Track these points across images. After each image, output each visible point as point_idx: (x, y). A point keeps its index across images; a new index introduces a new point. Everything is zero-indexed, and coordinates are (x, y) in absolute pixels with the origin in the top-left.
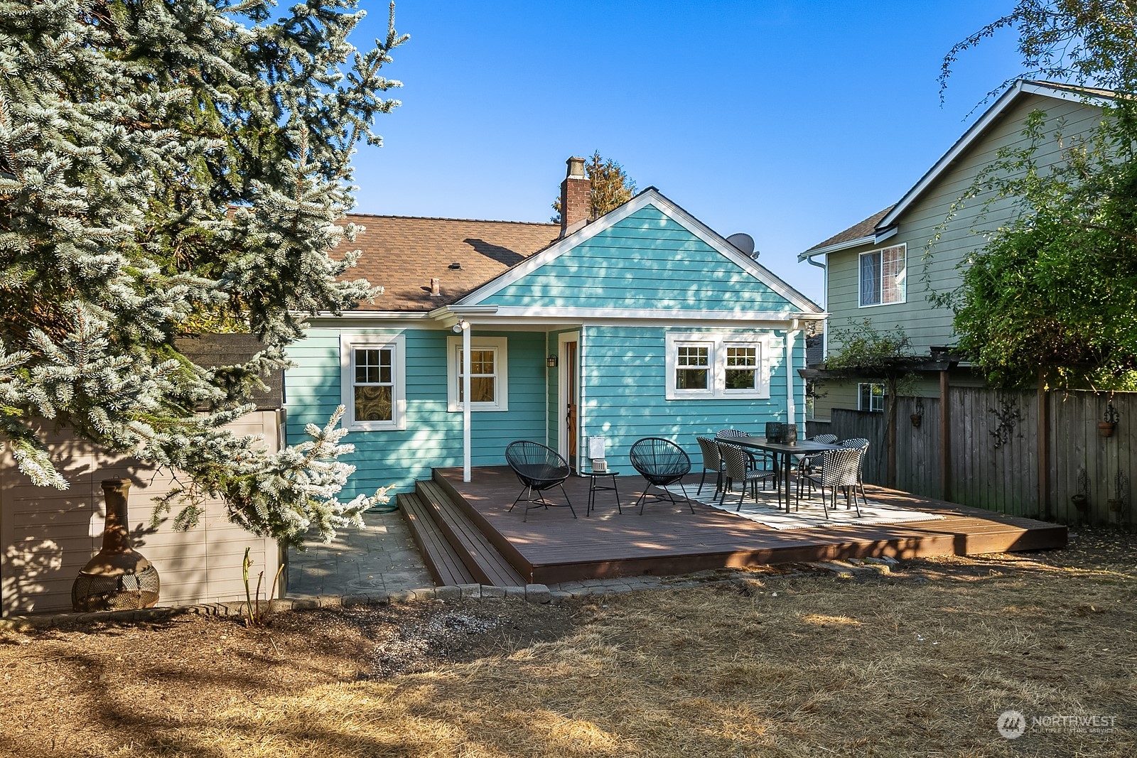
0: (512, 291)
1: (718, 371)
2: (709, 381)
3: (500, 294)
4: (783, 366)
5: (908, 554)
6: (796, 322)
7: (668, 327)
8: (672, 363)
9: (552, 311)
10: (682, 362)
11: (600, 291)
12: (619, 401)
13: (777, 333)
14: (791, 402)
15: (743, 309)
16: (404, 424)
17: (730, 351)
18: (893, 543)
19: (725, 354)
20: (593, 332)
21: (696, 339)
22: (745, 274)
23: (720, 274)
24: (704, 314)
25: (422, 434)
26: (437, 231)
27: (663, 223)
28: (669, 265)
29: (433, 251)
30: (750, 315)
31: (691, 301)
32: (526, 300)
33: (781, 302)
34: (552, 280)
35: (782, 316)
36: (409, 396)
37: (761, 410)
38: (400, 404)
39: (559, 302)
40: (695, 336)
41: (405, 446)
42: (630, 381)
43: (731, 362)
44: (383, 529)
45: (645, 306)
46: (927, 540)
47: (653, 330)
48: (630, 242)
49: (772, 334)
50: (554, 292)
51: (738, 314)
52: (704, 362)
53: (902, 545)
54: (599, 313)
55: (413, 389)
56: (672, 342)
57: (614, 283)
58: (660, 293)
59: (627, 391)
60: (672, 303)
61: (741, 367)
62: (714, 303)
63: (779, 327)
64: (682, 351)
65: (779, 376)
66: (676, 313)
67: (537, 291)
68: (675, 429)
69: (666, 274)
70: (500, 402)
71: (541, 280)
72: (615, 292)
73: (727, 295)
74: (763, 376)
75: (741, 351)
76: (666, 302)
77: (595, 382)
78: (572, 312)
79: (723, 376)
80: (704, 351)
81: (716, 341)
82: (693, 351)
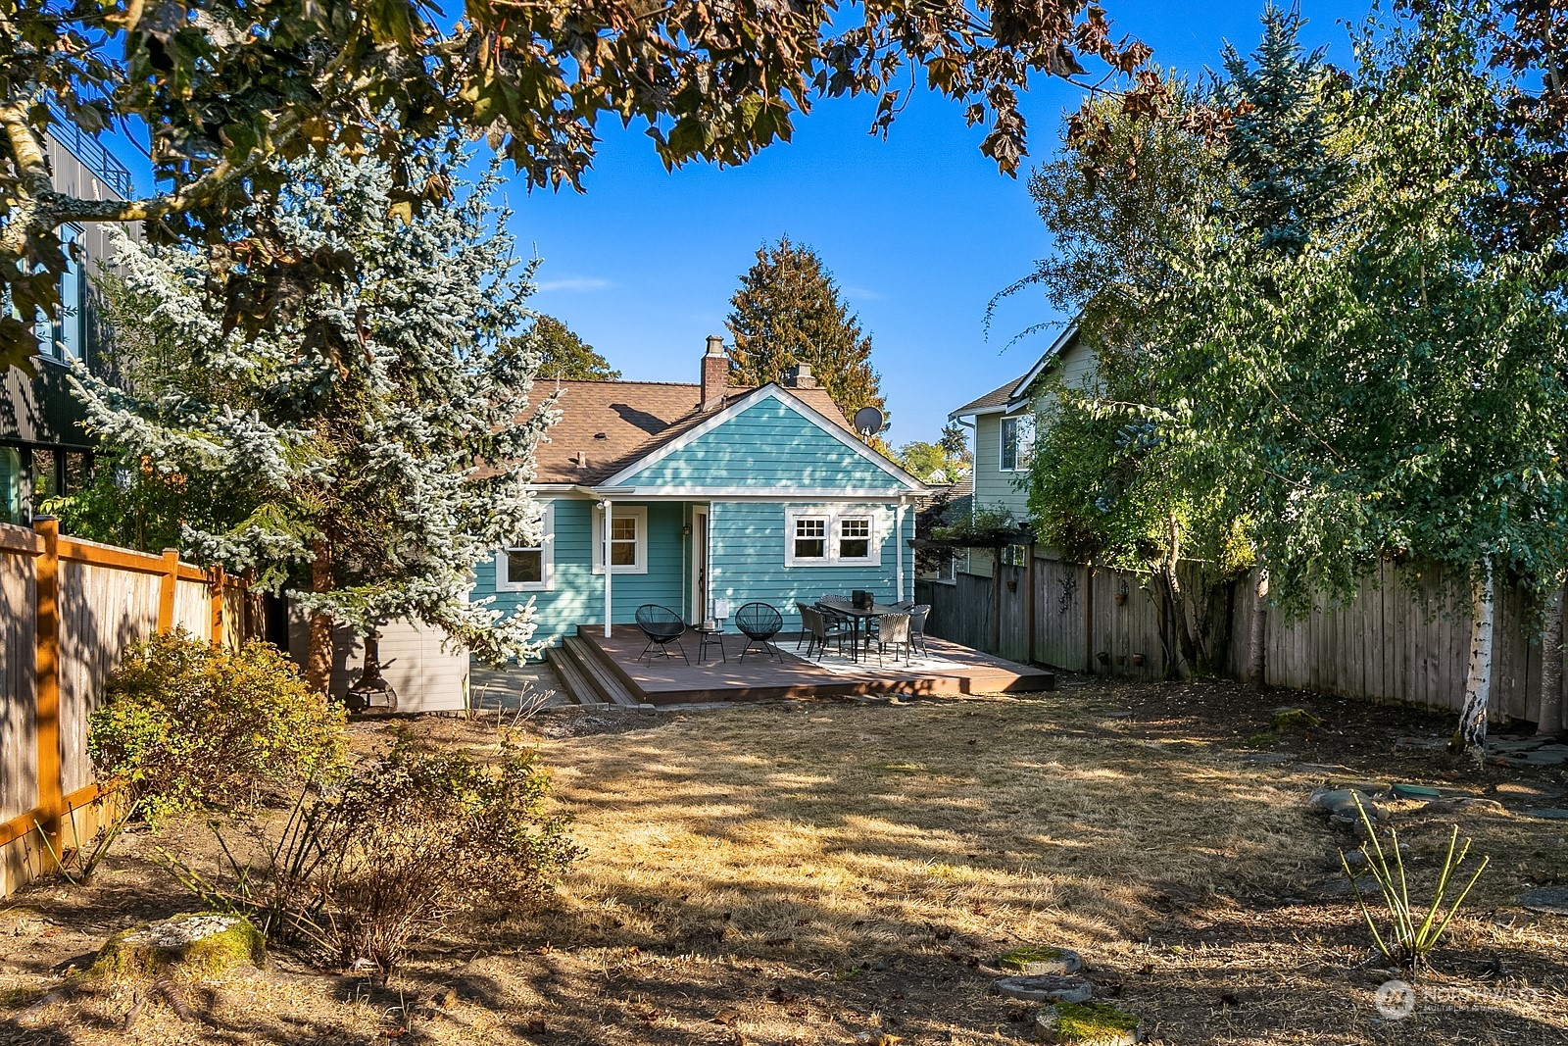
0: (646, 474)
1: (833, 543)
2: (825, 550)
3: (637, 477)
4: (893, 537)
5: (923, 692)
6: (903, 498)
7: (787, 503)
8: (791, 536)
9: (682, 491)
10: (800, 533)
11: (724, 473)
12: (740, 568)
13: (889, 508)
14: (900, 569)
15: (854, 487)
16: (551, 586)
17: (845, 524)
18: (911, 684)
19: (839, 527)
20: (718, 508)
21: (812, 513)
22: (856, 456)
23: (833, 457)
24: (818, 491)
25: (568, 595)
26: (584, 395)
27: (782, 412)
28: (787, 449)
29: (580, 418)
30: (861, 493)
31: (807, 481)
32: (659, 481)
33: (890, 480)
34: (682, 464)
35: (891, 493)
36: (557, 560)
37: (873, 576)
38: (548, 568)
39: (688, 483)
40: (811, 511)
41: (552, 606)
42: (751, 551)
43: (845, 533)
44: (536, 677)
45: (765, 486)
46: (938, 681)
47: (773, 507)
48: (752, 430)
49: (883, 509)
50: (685, 474)
51: (849, 492)
52: (821, 533)
53: (918, 686)
54: (723, 492)
55: (561, 554)
56: (791, 517)
57: (738, 465)
58: (779, 474)
59: (749, 560)
60: (789, 483)
61: (855, 538)
62: (828, 482)
63: (890, 503)
64: (800, 524)
65: (889, 546)
66: (792, 492)
67: (668, 473)
68: (792, 594)
69: (784, 457)
70: (640, 565)
71: (672, 464)
72: (737, 474)
73: (840, 476)
74: (875, 545)
75: (855, 524)
76: (784, 482)
77: (720, 551)
78: (699, 491)
79: (837, 546)
80: (821, 524)
81: (832, 515)
82: (810, 524)
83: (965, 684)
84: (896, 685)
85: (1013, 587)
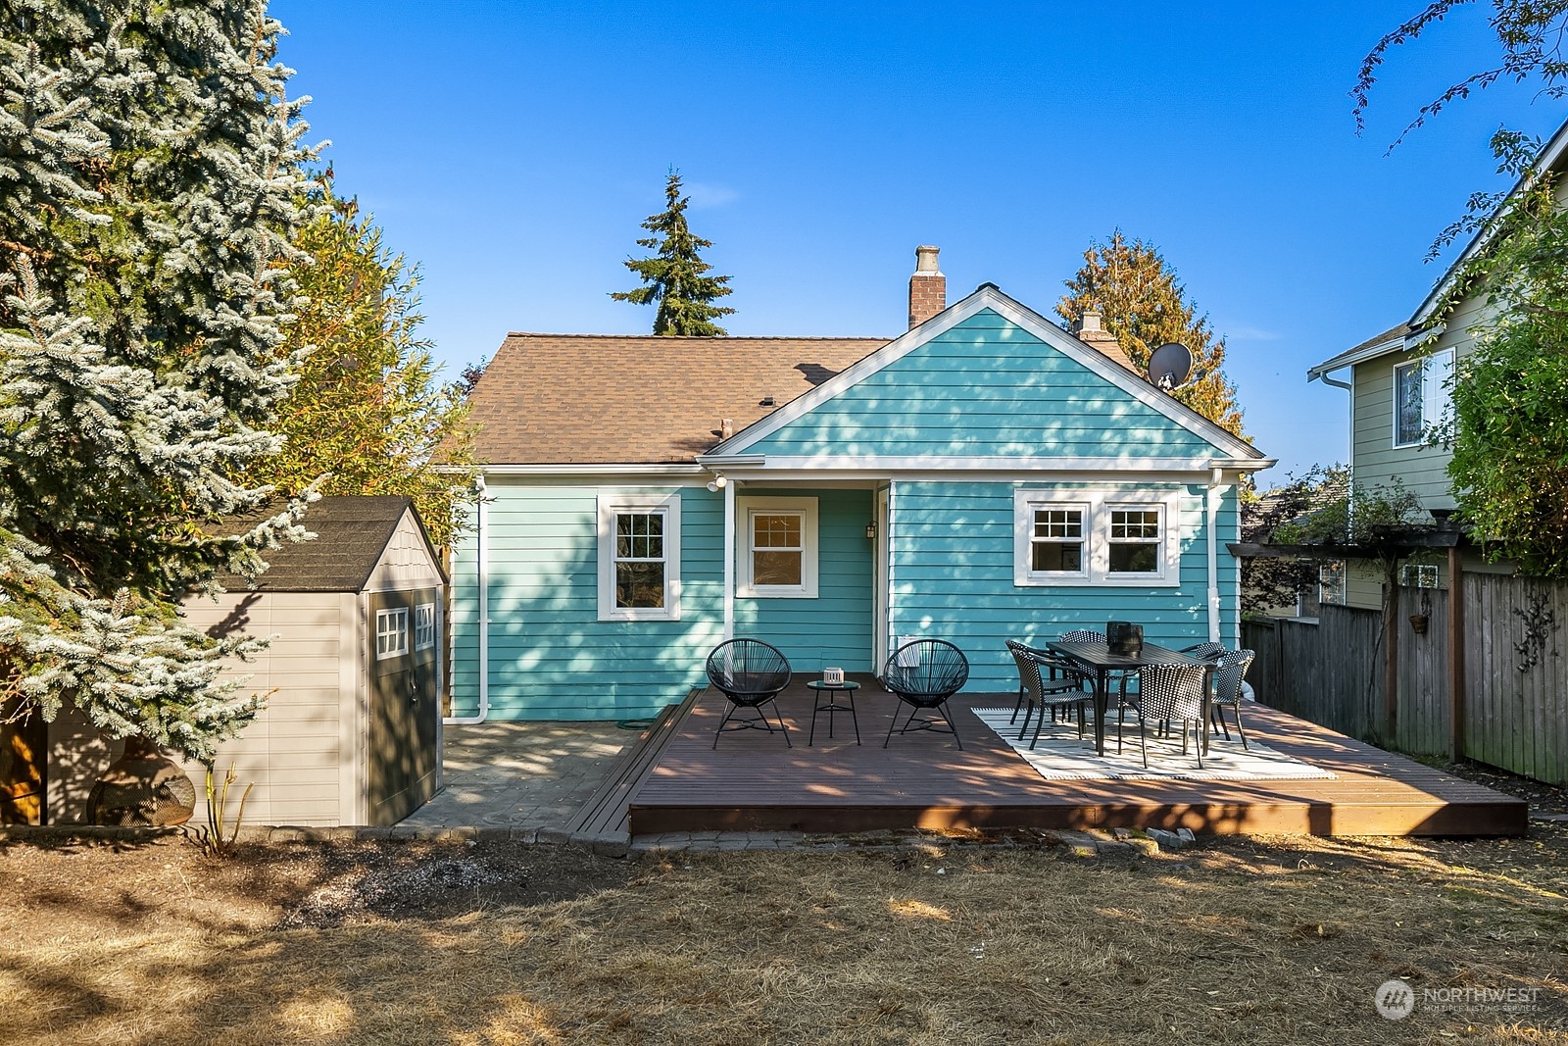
0: (786, 435)
1: (1097, 548)
2: (1084, 560)
3: (770, 440)
4: (1202, 539)
5: (1227, 827)
6: (1218, 474)
7: (1018, 482)
8: (1026, 535)
9: (843, 462)
10: (1041, 531)
11: (913, 433)
12: (944, 587)
13: (1194, 490)
14: (1213, 591)
15: (1135, 454)
16: (678, 612)
17: (1117, 517)
18: (1201, 810)
19: (1108, 521)
20: (905, 490)
21: (1061, 497)
22: (1136, 404)
23: (1096, 404)
24: (1070, 462)
25: (703, 627)
26: (764, 354)
27: (1006, 334)
28: (1016, 393)
29: (748, 381)
30: (1145, 464)
31: (1051, 444)
32: (807, 446)
33: (1195, 443)
34: (843, 420)
35: (1196, 464)
36: (685, 576)
37: (1167, 603)
38: (673, 586)
39: (853, 448)
40: (1060, 494)
41: (680, 642)
42: (962, 558)
43: (1117, 532)
45: (980, 453)
46: (1259, 808)
47: (999, 483)
48: (954, 363)
49: (1184, 492)
50: (847, 434)
51: (1124, 462)
52: (1075, 531)
53: (1215, 811)
54: (910, 463)
55: (690, 567)
56: (1024, 506)
57: (933, 421)
58: (1002, 435)
59: (957, 574)
60: (1020, 447)
61: (1134, 540)
62: (1086, 447)
63: (1196, 481)
64: (1041, 516)
65: (1194, 552)
66: (1024, 463)
67: (822, 436)
68: (1029, 627)
69: (1013, 407)
70: (808, 587)
71: (826, 420)
72: (935, 435)
73: (1107, 435)
74: (1170, 552)
75: (1134, 517)
76: (1011, 447)
77: (908, 559)
78: (872, 462)
79: (1105, 552)
80: (1075, 516)
81: (1093, 500)
82: (1058, 516)
83: (1320, 817)
84: (1166, 810)
85: (1422, 625)
